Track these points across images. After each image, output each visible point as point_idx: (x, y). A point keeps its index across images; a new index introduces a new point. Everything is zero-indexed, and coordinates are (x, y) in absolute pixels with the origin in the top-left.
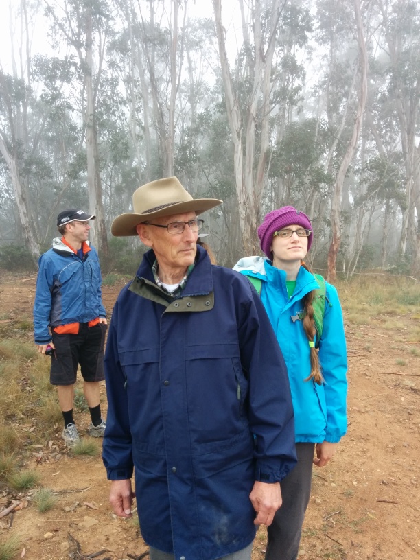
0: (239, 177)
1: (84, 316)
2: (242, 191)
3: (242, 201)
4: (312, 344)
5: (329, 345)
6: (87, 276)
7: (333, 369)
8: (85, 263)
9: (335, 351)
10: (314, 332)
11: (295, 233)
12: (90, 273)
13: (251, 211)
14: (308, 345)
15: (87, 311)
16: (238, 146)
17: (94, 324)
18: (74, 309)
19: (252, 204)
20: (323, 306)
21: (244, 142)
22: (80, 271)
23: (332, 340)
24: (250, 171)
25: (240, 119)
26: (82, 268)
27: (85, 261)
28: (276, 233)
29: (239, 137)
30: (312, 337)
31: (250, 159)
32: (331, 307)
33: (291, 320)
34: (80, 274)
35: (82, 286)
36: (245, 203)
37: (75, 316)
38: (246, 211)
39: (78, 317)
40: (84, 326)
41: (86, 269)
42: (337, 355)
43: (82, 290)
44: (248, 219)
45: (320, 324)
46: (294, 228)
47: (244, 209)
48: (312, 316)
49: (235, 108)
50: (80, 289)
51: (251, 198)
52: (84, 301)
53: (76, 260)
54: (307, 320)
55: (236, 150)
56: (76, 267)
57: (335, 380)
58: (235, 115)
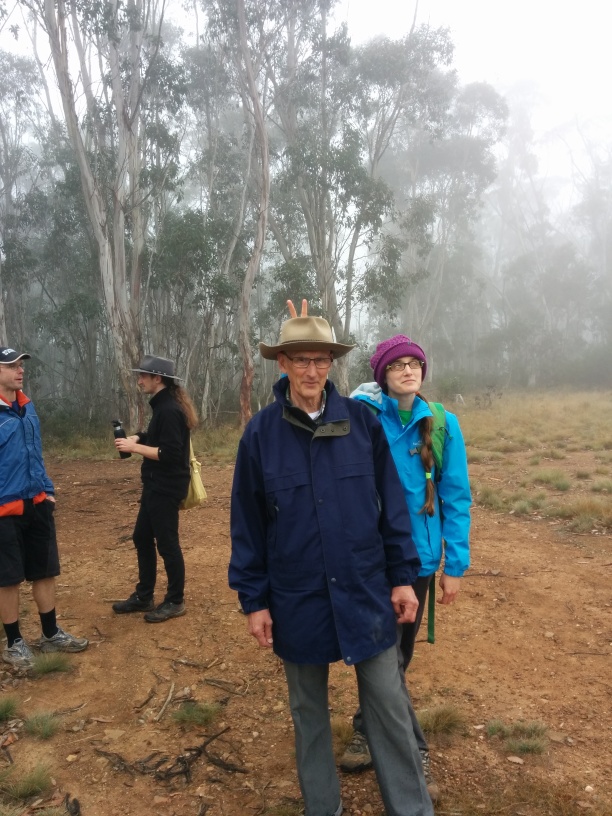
0: (109, 289)
1: (29, 490)
2: (116, 309)
3: (117, 323)
4: (429, 475)
5: (449, 478)
6: (28, 437)
7: (454, 501)
8: (24, 419)
9: (456, 483)
10: (432, 463)
11: (407, 366)
12: (31, 431)
13: (130, 337)
14: (425, 476)
15: (32, 483)
16: (104, 246)
17: (40, 499)
18: (16, 482)
19: (130, 327)
20: (443, 438)
21: (111, 242)
22: (20, 430)
23: (453, 472)
24: (122, 282)
25: (103, 208)
26: (22, 426)
27: (23, 415)
28: (388, 367)
29: (104, 234)
30: (430, 468)
31: (122, 263)
32: (451, 439)
33: (409, 453)
34: (19, 434)
35: (24, 450)
36: (121, 326)
37: (19, 490)
38: (124, 337)
39: (22, 492)
40: (28, 502)
41: (26, 426)
42: (458, 488)
43: (24, 455)
44: (127, 349)
45: (439, 456)
46: (406, 360)
47: (120, 335)
48: (430, 447)
49: (96, 193)
50: (22, 453)
51: (128, 318)
52: (28, 471)
53: (13, 416)
54: (425, 451)
55: (101, 252)
56: (14, 425)
57: (456, 514)
58: (96, 201)
